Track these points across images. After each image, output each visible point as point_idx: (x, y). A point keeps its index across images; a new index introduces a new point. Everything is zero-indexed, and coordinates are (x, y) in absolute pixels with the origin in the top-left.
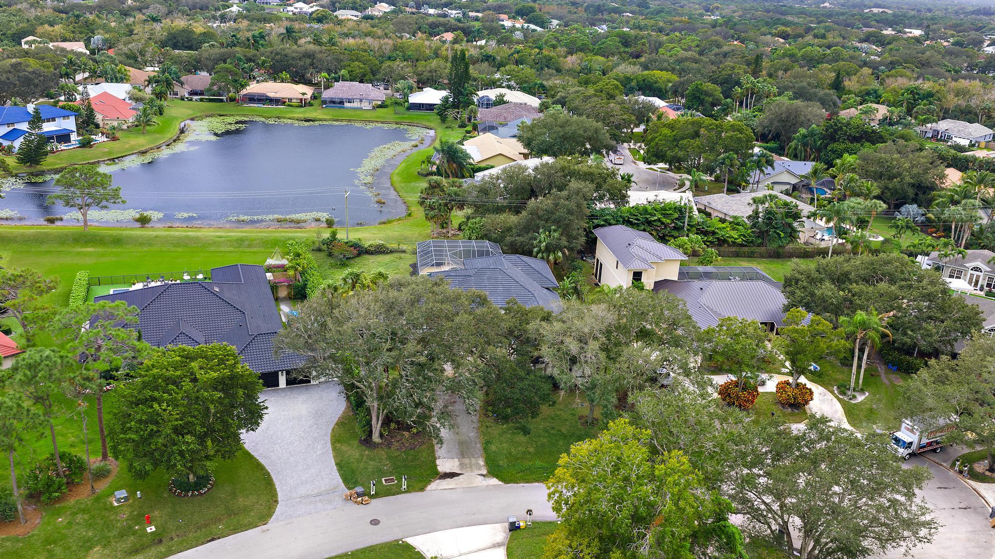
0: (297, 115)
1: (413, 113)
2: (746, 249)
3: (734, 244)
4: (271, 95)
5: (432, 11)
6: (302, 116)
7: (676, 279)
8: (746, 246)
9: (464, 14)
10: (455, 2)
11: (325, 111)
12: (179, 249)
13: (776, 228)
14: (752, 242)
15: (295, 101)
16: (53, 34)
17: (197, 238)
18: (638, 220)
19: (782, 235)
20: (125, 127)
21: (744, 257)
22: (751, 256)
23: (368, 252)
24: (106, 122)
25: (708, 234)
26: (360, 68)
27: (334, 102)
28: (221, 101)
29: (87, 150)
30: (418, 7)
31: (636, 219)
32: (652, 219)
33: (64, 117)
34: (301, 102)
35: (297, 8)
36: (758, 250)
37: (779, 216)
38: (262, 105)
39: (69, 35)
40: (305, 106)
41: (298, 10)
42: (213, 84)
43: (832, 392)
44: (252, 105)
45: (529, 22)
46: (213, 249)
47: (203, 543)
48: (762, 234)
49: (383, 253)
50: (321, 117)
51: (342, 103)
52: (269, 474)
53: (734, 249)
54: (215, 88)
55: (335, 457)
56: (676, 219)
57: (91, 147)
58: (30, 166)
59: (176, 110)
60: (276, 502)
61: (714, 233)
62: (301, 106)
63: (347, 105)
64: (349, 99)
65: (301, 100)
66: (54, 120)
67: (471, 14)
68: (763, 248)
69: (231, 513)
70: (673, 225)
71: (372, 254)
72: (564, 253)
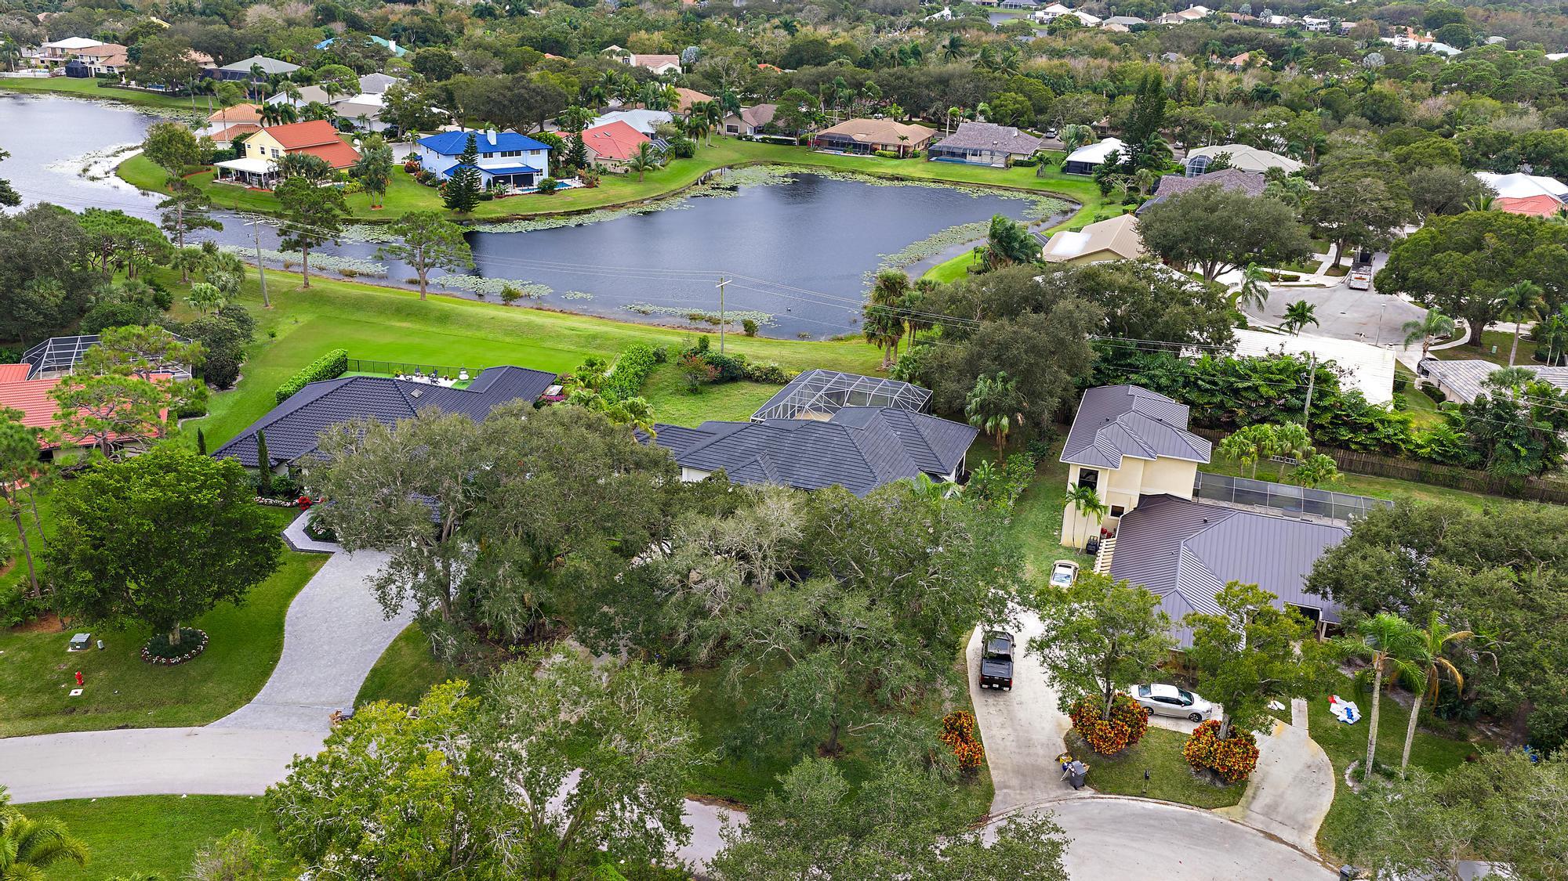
0: (881, 170)
1: (1071, 177)
2: (1443, 470)
3: (1414, 456)
4: (859, 138)
5: (1277, 20)
6: (890, 171)
7: (1189, 496)
8: (1442, 463)
9: (1333, 24)
10: (1325, 6)
11: (929, 166)
12: (508, 339)
13: (1512, 438)
14: (1456, 457)
15: (891, 148)
16: (647, 42)
17: (541, 327)
18: (1215, 383)
19: (1524, 452)
20: (619, 170)
21: (1435, 484)
22: (1452, 484)
23: (749, 377)
24: (600, 162)
25: (1360, 429)
26: (1016, 102)
27: (953, 154)
28: (790, 143)
29: (545, 198)
30: (1256, 11)
31: (1209, 382)
32: (1240, 385)
33: (533, 151)
34: (899, 151)
35: (1047, 14)
36: (1469, 475)
37: (1521, 414)
38: (841, 153)
39: (669, 46)
40: (903, 157)
41: (1050, 16)
42: (776, 118)
43: (1339, 771)
44: (831, 152)
45: (1440, 39)
46: (548, 344)
47: (110, 728)
48: (1484, 447)
49: (774, 382)
50: (917, 175)
51: (964, 155)
52: (276, 661)
53: (1415, 466)
54: (781, 123)
55: (382, 659)
56: (1291, 391)
57: (553, 192)
58: (460, 212)
59: (712, 151)
60: (249, 700)
61: (1371, 428)
62: (898, 157)
63: (969, 158)
64: (976, 150)
65: (899, 147)
66: (518, 153)
67: (1345, 25)
68: (1482, 474)
69: (184, 699)
70: (1282, 401)
71: (757, 381)
72: (1013, 422)
